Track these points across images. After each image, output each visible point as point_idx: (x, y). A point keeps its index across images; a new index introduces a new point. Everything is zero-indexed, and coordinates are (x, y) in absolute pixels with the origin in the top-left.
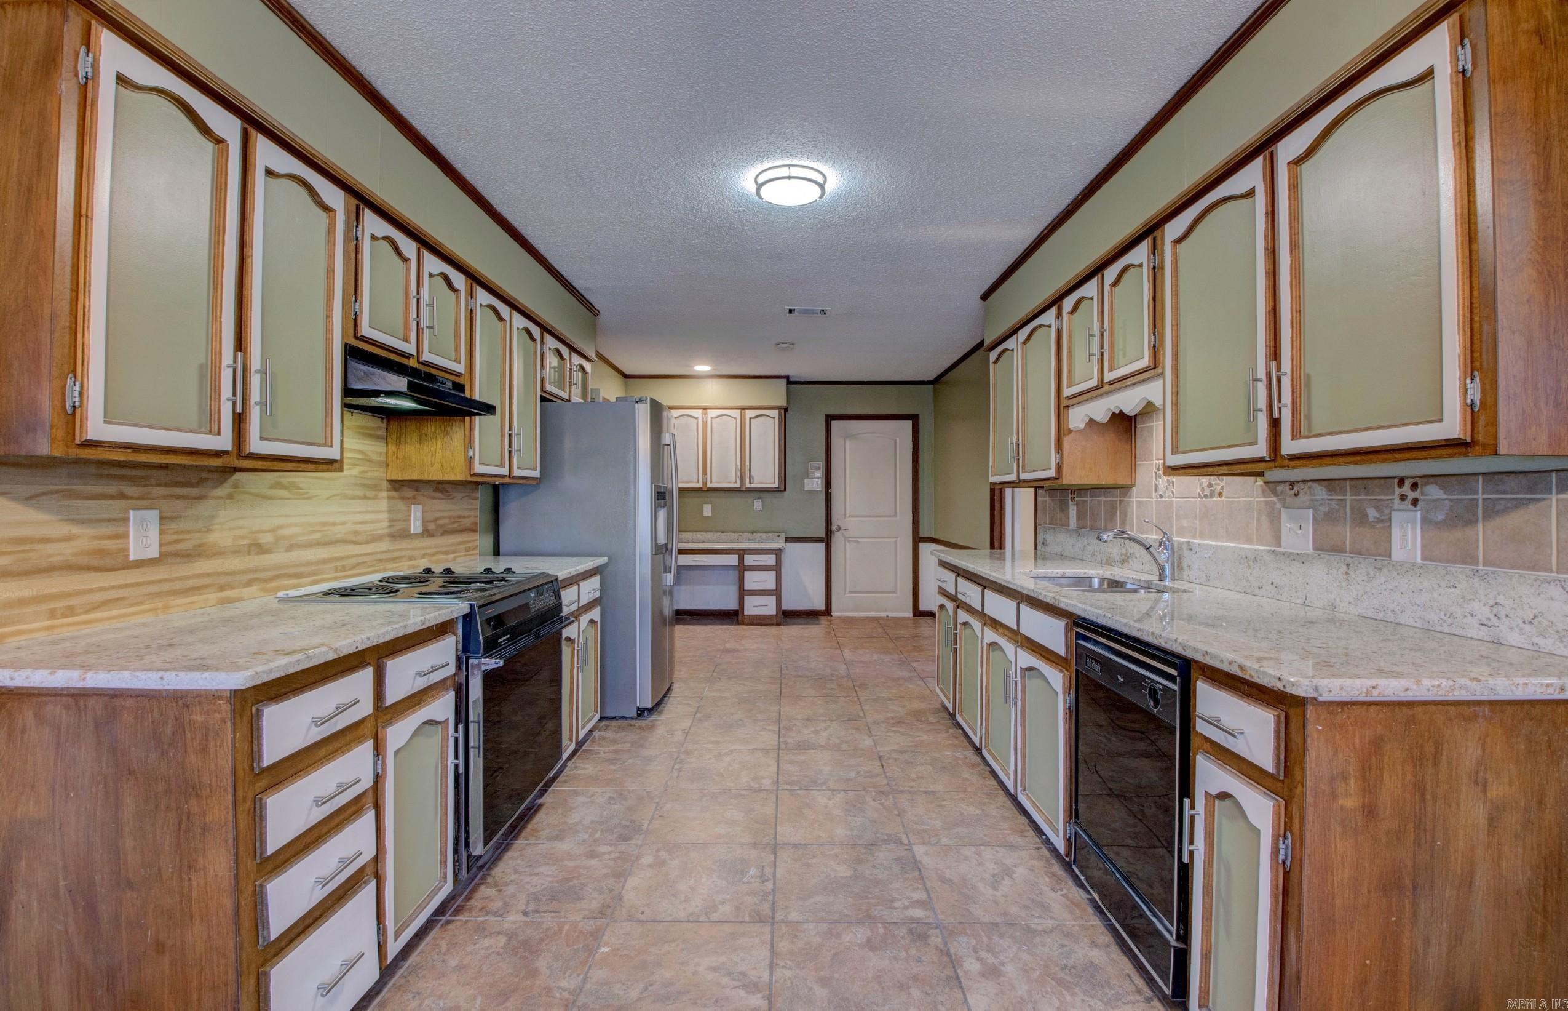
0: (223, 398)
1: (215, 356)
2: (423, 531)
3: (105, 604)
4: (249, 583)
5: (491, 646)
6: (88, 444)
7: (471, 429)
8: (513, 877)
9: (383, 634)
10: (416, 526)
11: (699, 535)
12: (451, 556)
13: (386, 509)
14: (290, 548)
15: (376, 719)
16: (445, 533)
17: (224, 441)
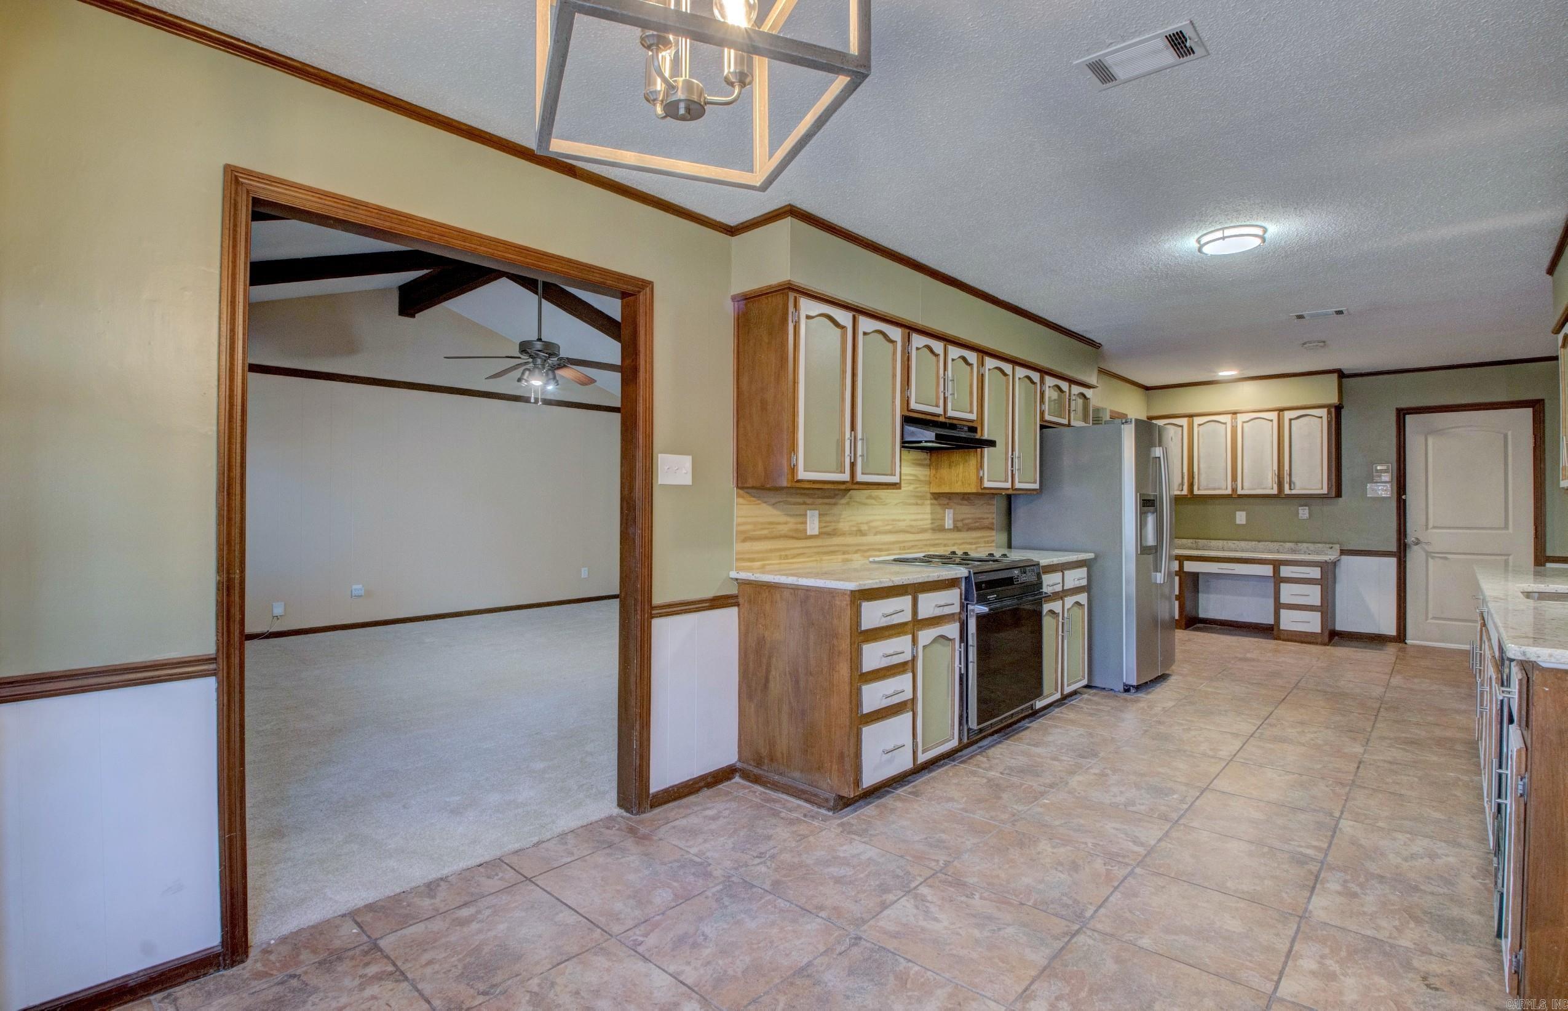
0: (846, 455)
1: (843, 434)
2: (954, 527)
3: (799, 555)
4: (856, 552)
5: (982, 600)
6: (798, 481)
7: (982, 457)
8: (998, 756)
9: (916, 578)
10: (949, 523)
11: (1230, 544)
12: (974, 546)
13: (930, 512)
14: (876, 534)
15: (914, 626)
16: (969, 529)
17: (846, 477)
